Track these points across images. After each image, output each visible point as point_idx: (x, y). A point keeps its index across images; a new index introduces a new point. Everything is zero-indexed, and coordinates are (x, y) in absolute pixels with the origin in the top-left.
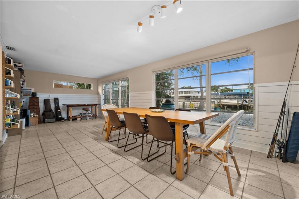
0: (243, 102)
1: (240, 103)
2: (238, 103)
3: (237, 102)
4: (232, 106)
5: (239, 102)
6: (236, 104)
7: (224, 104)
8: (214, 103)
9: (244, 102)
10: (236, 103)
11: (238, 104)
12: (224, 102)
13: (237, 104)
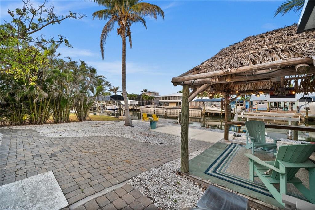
2: (222, 111)
3: (220, 110)
6: (220, 112)
8: (200, 110)
12: (209, 110)
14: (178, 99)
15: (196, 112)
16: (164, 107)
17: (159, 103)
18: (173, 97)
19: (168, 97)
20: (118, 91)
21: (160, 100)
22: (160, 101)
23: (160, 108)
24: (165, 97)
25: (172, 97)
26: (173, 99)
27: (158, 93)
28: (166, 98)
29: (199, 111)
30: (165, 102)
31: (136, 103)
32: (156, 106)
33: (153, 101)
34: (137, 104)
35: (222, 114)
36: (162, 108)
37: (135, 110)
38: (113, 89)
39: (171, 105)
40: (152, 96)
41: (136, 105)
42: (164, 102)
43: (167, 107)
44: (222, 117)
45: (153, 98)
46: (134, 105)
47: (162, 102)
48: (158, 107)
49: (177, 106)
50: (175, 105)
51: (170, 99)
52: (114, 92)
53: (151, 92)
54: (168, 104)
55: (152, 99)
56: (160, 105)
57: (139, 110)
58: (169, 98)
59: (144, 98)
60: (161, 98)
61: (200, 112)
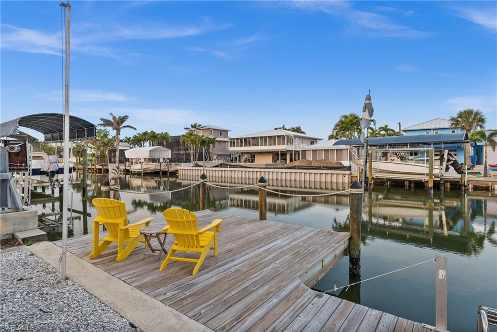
0: (447, 169)
1: (436, 176)
2: (430, 174)
3: (426, 170)
4: (407, 183)
5: (436, 172)
6: (424, 178)
7: (380, 175)
8: (348, 172)
9: (452, 169)
10: (423, 174)
11: (431, 177)
12: (381, 171)
13: (427, 178)
14: (279, 144)
15: (335, 177)
16: (242, 164)
17: (230, 155)
18: (266, 137)
19: (253, 138)
20: (124, 127)
21: (231, 146)
22: (231, 149)
23: (231, 166)
24: (245, 139)
25: (261, 138)
26: (266, 145)
27: (227, 131)
28: (246, 141)
29: (344, 175)
30: (245, 153)
31: (168, 154)
32: (221, 162)
33: (215, 150)
34: (170, 157)
35: (431, 185)
36: (236, 166)
37: (165, 173)
38: (110, 121)
39: (260, 161)
40: (210, 137)
41: (168, 159)
42: (243, 153)
43: (248, 164)
44: (432, 192)
45: (213, 141)
46: (161, 160)
47: (236, 152)
48: (226, 166)
49: (274, 161)
50: (269, 160)
51: (257, 145)
52: (113, 129)
53: (209, 129)
54: (253, 156)
55: (211, 145)
56: (232, 161)
57: (174, 174)
58: (255, 140)
59: (189, 141)
60: (233, 143)
61: (347, 176)
